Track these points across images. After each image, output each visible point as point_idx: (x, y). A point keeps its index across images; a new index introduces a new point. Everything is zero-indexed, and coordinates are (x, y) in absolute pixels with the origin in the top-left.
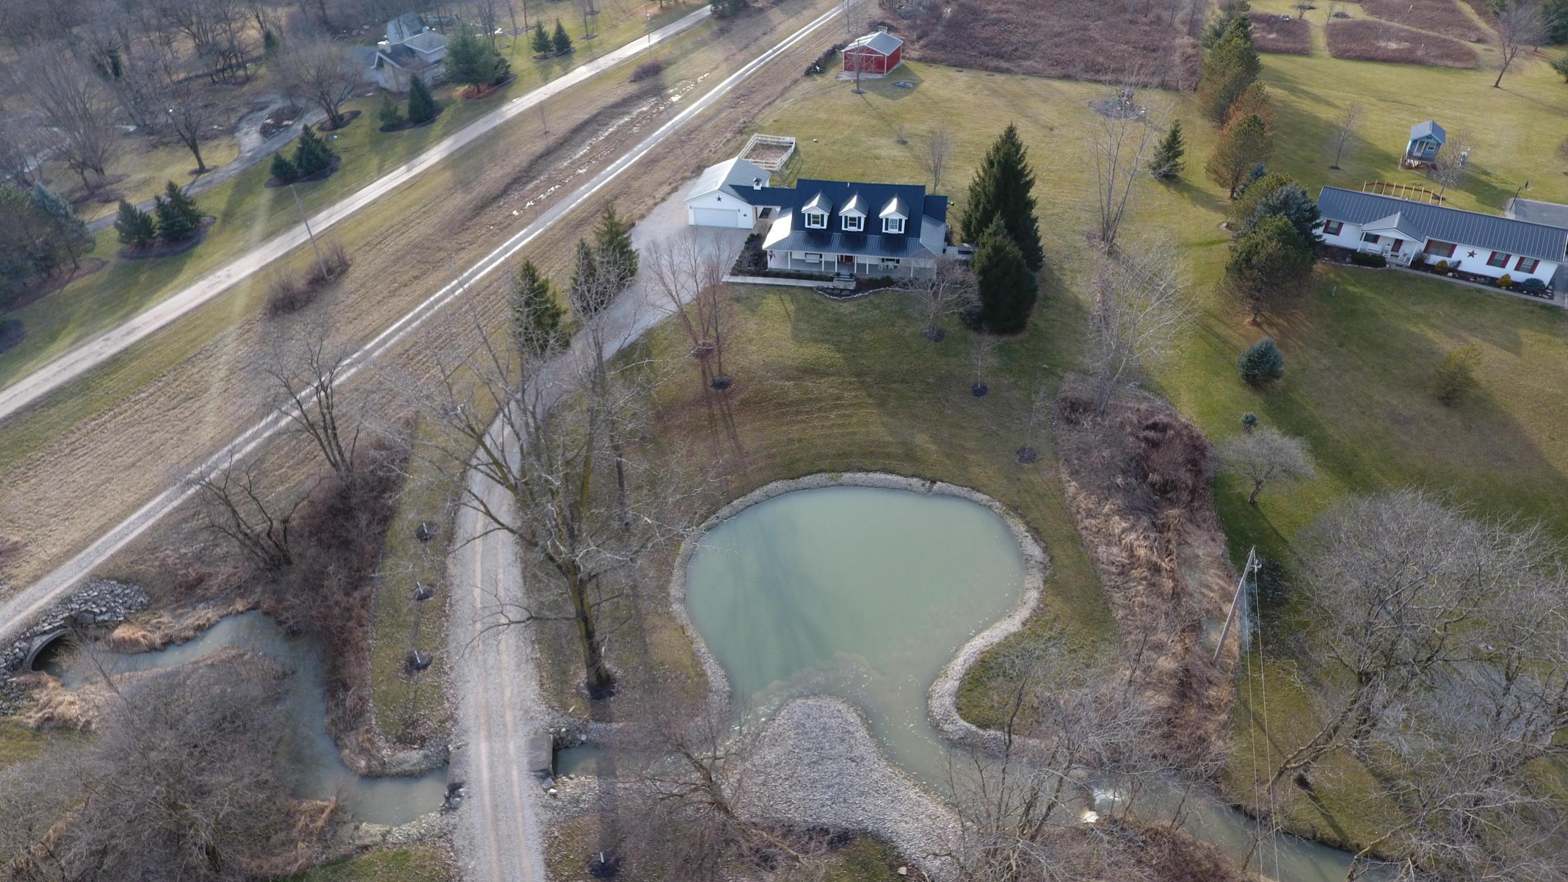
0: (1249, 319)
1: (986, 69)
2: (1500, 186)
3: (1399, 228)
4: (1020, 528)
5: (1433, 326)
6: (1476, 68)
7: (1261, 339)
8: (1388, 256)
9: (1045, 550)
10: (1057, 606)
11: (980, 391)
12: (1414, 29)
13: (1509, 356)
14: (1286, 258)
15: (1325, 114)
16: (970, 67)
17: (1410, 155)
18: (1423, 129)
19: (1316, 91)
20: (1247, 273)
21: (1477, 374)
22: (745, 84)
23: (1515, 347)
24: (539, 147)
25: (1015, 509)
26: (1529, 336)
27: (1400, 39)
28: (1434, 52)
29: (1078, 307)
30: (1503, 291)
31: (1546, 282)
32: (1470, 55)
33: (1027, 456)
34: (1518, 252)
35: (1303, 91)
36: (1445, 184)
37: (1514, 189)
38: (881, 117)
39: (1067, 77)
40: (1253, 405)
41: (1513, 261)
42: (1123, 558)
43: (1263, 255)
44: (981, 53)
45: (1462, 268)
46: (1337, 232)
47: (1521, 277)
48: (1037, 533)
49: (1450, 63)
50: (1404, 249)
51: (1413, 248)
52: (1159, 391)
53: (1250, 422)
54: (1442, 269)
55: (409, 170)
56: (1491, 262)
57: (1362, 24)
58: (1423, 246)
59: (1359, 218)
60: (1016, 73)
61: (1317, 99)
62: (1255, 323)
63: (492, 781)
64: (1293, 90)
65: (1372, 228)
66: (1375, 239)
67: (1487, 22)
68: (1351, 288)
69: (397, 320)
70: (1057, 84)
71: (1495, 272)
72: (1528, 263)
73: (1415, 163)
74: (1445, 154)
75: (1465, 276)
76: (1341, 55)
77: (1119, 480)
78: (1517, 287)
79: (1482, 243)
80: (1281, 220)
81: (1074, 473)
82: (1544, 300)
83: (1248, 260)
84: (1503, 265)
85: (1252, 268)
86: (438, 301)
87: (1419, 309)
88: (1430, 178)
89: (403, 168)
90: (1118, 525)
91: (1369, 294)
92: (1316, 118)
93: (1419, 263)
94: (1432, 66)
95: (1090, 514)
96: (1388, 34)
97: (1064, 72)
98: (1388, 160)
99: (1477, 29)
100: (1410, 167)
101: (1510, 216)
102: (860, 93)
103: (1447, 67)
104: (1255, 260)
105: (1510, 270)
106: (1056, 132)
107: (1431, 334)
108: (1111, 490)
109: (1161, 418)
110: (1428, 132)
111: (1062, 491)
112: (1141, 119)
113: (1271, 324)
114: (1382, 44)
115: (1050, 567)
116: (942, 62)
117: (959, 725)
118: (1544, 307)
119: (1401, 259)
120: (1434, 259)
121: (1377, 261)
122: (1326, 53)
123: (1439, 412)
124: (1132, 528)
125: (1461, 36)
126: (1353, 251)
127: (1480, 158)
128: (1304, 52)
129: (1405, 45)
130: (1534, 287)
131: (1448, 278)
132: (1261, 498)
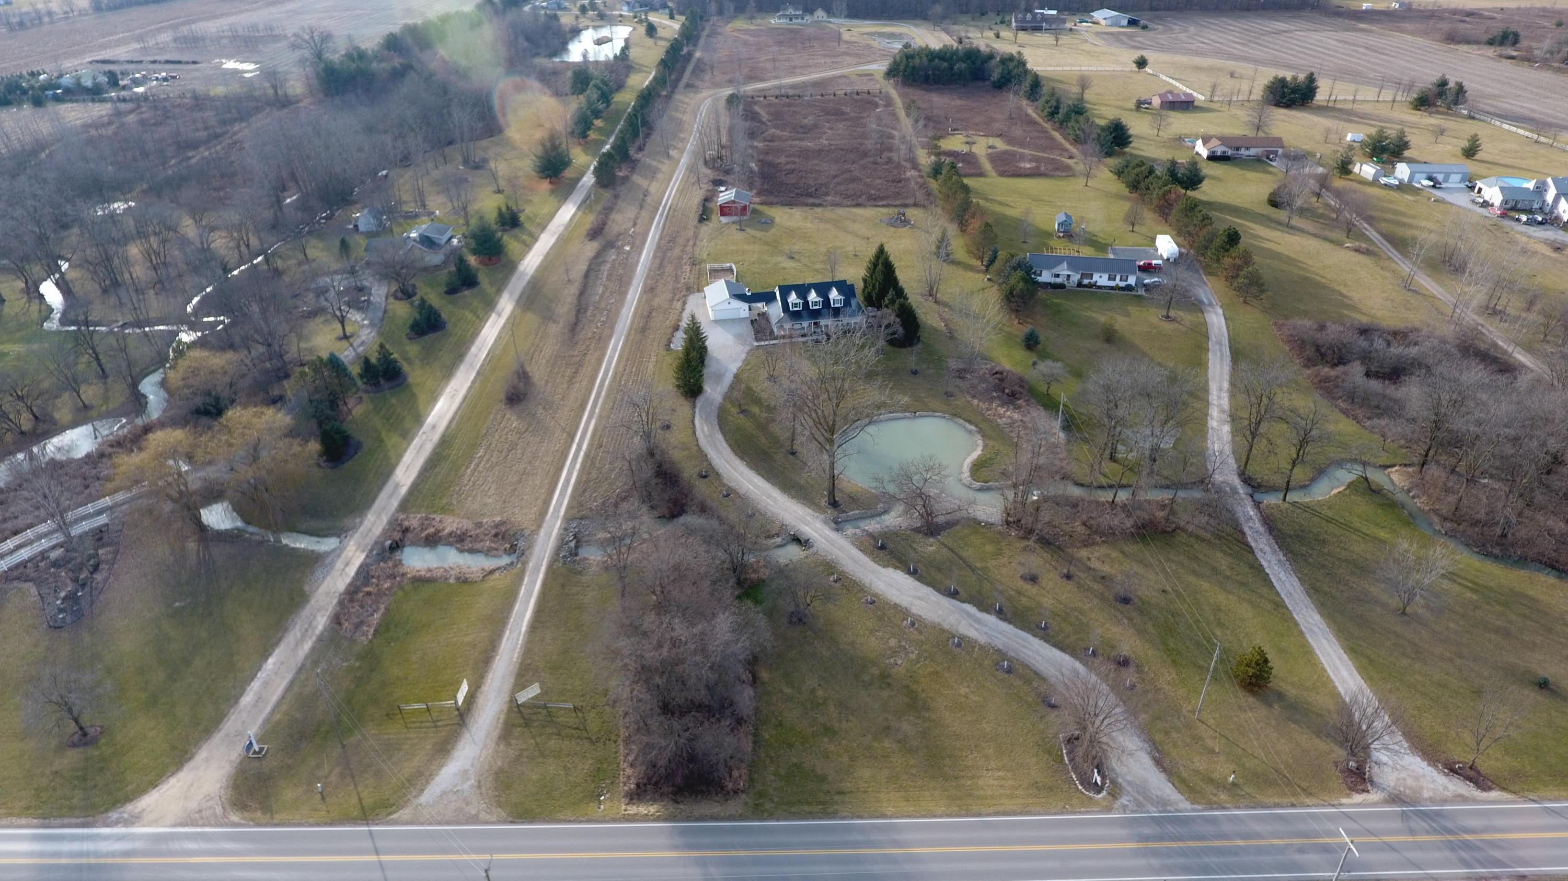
0: (1016, 322)
1: (807, 205)
2: (1103, 242)
3: (1068, 269)
4: (962, 421)
5: (1094, 311)
6: (1073, 176)
7: (1026, 329)
8: (1066, 283)
9: (976, 426)
10: (991, 443)
11: (915, 373)
12: (1035, 153)
13: (1128, 319)
14: (1028, 289)
15: (1010, 212)
16: (796, 205)
17: (1059, 231)
18: (1061, 218)
19: (998, 198)
20: (1013, 299)
21: (1117, 328)
22: (665, 232)
23: (1128, 315)
24: (574, 290)
25: (955, 415)
26: (1132, 309)
27: (1030, 161)
28: (1050, 167)
29: (936, 330)
30: (1117, 291)
31: (1134, 285)
32: (1067, 168)
33: (949, 395)
34: (1119, 272)
35: (992, 200)
36: (1079, 244)
37: (1110, 242)
38: (767, 244)
39: (858, 205)
40: (1032, 357)
41: (1118, 278)
42: (1009, 421)
43: (1018, 290)
44: (797, 194)
45: (1098, 284)
46: (1040, 275)
47: (1122, 284)
48: (970, 422)
49: (1059, 174)
50: (1072, 279)
51: (1076, 278)
52: (991, 360)
53: (1034, 364)
54: (1091, 286)
55: (499, 315)
56: (1109, 279)
57: (1005, 152)
58: (1079, 276)
59: (1049, 267)
60: (826, 206)
61: (1001, 203)
62: (1019, 323)
63: (820, 535)
64: (987, 199)
65: (1056, 270)
66: (1058, 276)
67: (1071, 144)
68: (1055, 301)
69: (590, 393)
70: (854, 210)
71: (1112, 284)
72: (1124, 278)
73: (1061, 235)
74: (1075, 229)
75: (1100, 287)
76: (1003, 174)
77: (995, 394)
78: (1122, 289)
79: (1104, 271)
80: (1020, 273)
81: (974, 397)
82: (1134, 293)
83: (1011, 293)
84: (1114, 280)
85: (1014, 296)
86: (603, 381)
87: (1086, 305)
88: (1070, 241)
89: (494, 316)
90: (1001, 410)
91: (1063, 302)
92: (1004, 215)
93: (1080, 284)
94: (1052, 176)
95: (988, 410)
96: (1022, 157)
97: (855, 202)
98: (1049, 235)
99: (1067, 150)
100: (1059, 237)
101: (1111, 256)
102: (743, 230)
103: (1059, 176)
104: (1015, 293)
105: (1118, 282)
106: (871, 240)
107: (1094, 315)
108: (992, 399)
109: (998, 369)
110: (1064, 219)
111: (972, 405)
112: (913, 226)
113: (1027, 322)
114: (1022, 165)
115: (981, 432)
116: (777, 203)
117: (978, 485)
118: (1135, 296)
119: (1072, 284)
120: (1086, 282)
121: (1061, 286)
122: (994, 174)
123: (1106, 346)
124: (1007, 410)
125: (1061, 155)
126: (1050, 283)
127: (1091, 228)
128: (981, 175)
129: (1034, 164)
130: (1129, 288)
131: (1094, 289)
132: (1050, 392)
